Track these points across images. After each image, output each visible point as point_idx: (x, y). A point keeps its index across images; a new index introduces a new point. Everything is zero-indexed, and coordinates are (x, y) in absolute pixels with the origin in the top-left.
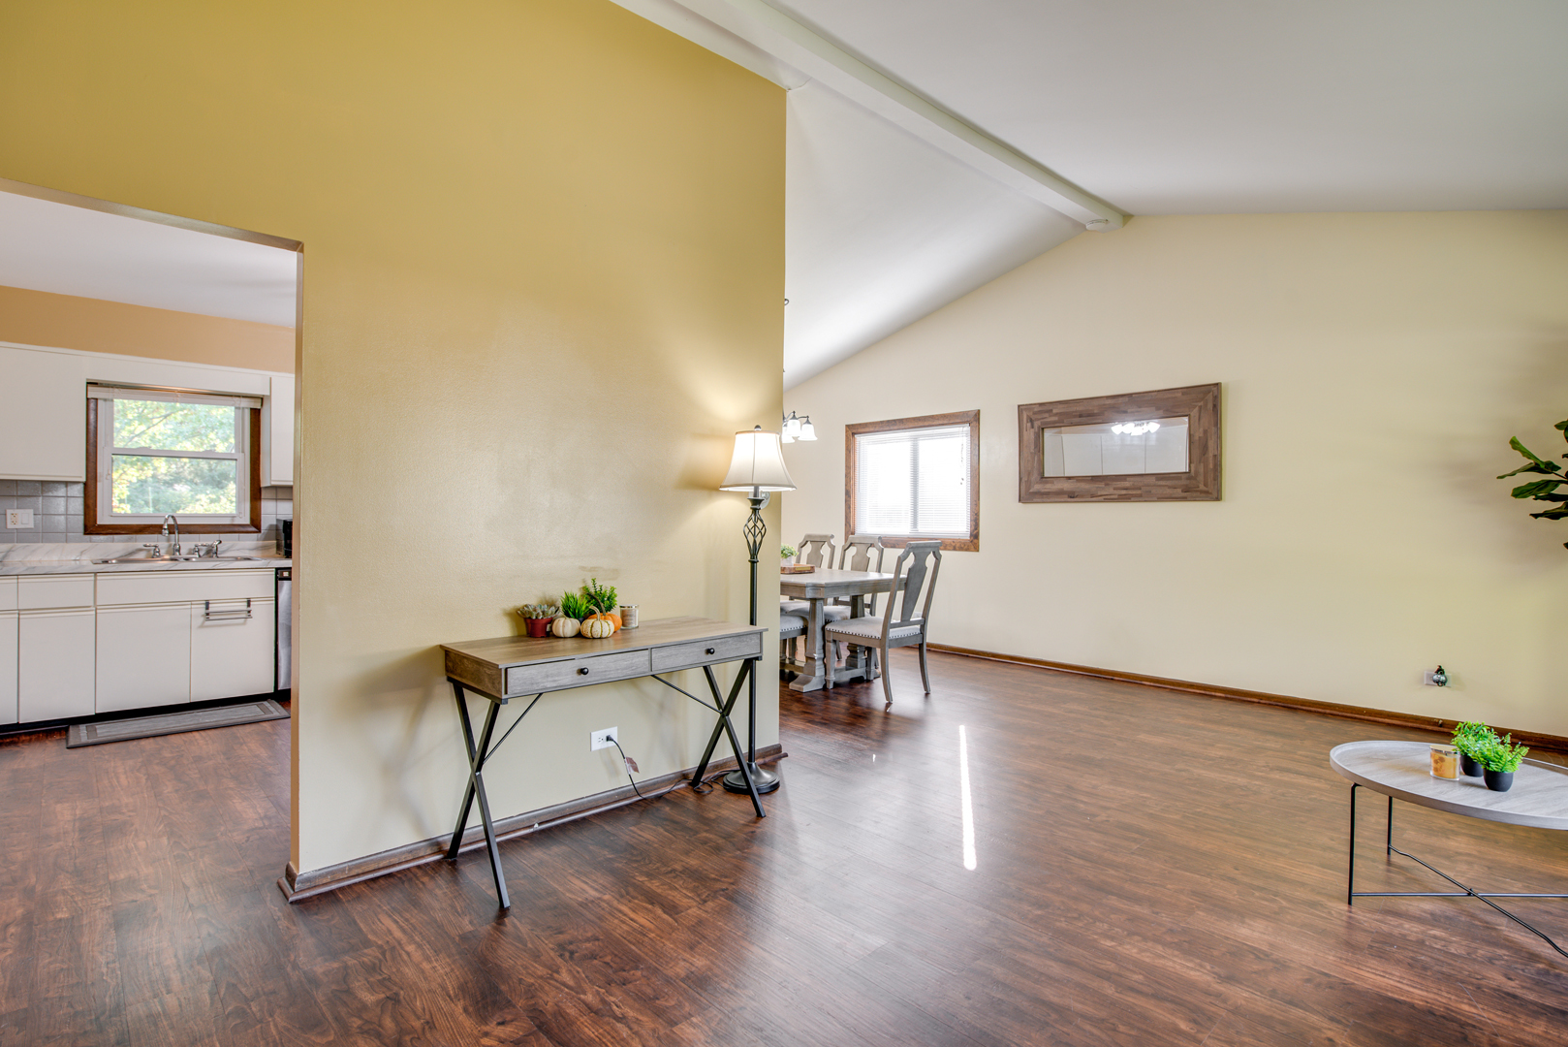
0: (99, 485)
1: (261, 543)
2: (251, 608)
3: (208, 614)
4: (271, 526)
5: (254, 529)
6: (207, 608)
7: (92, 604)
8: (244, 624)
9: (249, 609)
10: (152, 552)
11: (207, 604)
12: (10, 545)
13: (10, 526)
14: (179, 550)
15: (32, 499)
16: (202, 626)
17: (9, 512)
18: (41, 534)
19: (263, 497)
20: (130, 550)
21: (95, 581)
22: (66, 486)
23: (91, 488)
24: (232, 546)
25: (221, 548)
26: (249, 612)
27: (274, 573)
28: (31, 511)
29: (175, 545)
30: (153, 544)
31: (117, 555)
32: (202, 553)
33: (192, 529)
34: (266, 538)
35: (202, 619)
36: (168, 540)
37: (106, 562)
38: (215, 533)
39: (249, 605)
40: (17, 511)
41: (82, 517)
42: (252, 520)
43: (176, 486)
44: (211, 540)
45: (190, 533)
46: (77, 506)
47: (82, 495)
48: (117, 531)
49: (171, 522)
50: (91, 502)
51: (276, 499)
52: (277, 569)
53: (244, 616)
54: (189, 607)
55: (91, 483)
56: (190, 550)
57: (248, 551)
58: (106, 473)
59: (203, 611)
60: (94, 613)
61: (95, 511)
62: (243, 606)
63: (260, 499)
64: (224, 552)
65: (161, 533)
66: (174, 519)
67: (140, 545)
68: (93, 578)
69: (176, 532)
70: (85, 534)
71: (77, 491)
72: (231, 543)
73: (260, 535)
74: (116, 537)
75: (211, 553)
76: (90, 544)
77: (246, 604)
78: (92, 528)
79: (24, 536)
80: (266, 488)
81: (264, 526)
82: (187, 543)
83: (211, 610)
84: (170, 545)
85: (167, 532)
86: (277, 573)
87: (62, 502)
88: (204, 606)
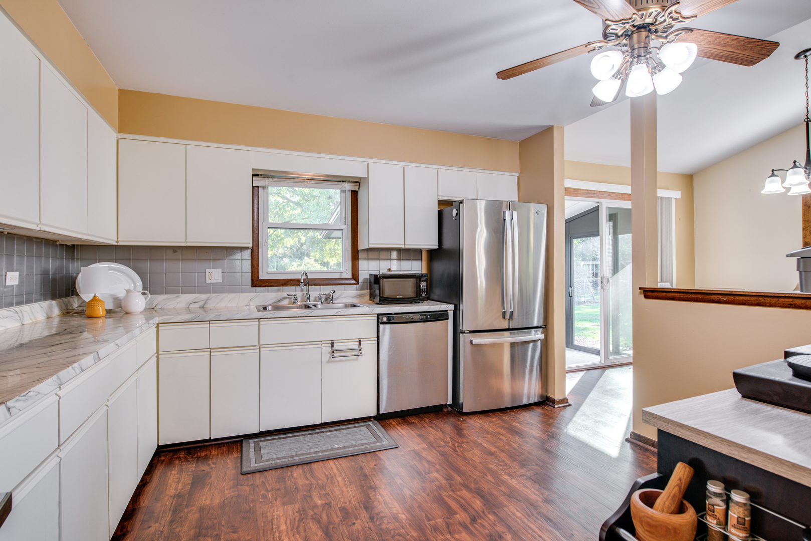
0: (260, 250)
1: (359, 292)
2: (362, 346)
3: (333, 352)
4: (365, 279)
5: (353, 282)
6: (332, 347)
7: (257, 344)
8: (357, 359)
9: (360, 347)
10: (293, 299)
11: (332, 343)
12: (208, 295)
13: (208, 281)
14: (309, 298)
15: (221, 261)
16: (329, 362)
17: (207, 271)
18: (226, 287)
19: (359, 258)
20: (279, 298)
21: (259, 325)
22: (241, 252)
23: (255, 253)
24: (341, 294)
25: (335, 296)
26: (360, 350)
27: (376, 318)
28: (220, 270)
29: (306, 294)
30: (293, 293)
31: (271, 302)
32: (323, 300)
33: (316, 282)
34: (362, 289)
35: (329, 355)
36: (302, 291)
37: (265, 309)
38: (331, 285)
39: (360, 344)
40: (212, 270)
41: (251, 274)
42: (353, 274)
43: (284, 259)
44: (326, 290)
45: (315, 285)
46: (247, 266)
47: (250, 258)
48: (271, 284)
49: (305, 277)
50: (255, 263)
51: (368, 259)
52: (378, 315)
53: (356, 353)
54: (320, 346)
55: (255, 249)
56: (315, 297)
57: (351, 299)
58: (264, 241)
59: (329, 349)
60: (258, 351)
61: (258, 269)
62: (355, 345)
63: (358, 259)
64: (336, 299)
65: (299, 285)
66: (306, 275)
67: (285, 294)
68: (257, 323)
69: (307, 285)
70: (252, 286)
71: (247, 254)
72: (340, 292)
73: (358, 286)
74: (270, 288)
75: (329, 299)
76: (255, 294)
77: (358, 343)
78: (257, 282)
79: (217, 289)
80: (362, 250)
81: (361, 280)
82: (315, 292)
83: (335, 348)
84: (303, 295)
85: (303, 285)
86: (378, 318)
87: (238, 262)
88: (330, 345)
